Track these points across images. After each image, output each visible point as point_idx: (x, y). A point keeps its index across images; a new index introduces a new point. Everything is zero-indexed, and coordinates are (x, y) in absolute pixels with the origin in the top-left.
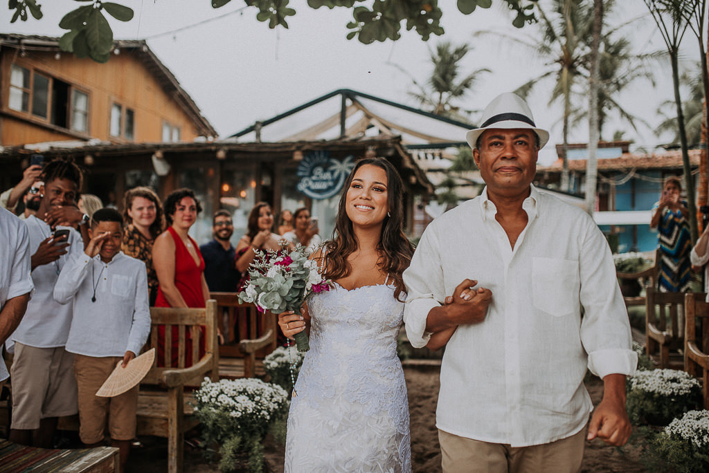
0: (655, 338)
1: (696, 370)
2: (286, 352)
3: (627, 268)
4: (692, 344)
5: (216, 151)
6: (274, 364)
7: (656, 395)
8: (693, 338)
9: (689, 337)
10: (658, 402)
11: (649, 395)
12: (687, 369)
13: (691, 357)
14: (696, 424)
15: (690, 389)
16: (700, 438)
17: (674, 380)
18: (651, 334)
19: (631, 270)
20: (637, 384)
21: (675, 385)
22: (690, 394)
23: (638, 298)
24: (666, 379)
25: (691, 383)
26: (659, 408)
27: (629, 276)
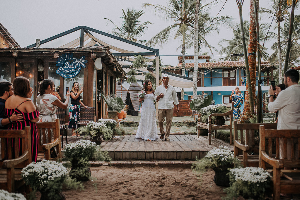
0: (240, 147)
1: (267, 166)
2: (35, 166)
3: (219, 111)
4: (264, 152)
5: (12, 52)
6: (27, 173)
7: (249, 183)
8: (264, 149)
9: (262, 149)
10: (250, 187)
11: (246, 183)
12: (261, 166)
13: (264, 159)
15: (266, 178)
17: (258, 174)
18: (237, 146)
19: (221, 112)
20: (238, 176)
21: (258, 177)
22: (266, 181)
23: (224, 126)
24: (253, 173)
25: (266, 175)
26: (250, 190)
27: (220, 115)
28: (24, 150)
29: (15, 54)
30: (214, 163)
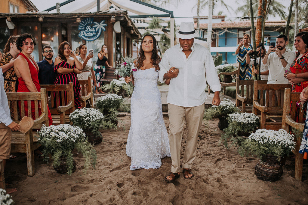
0: (240, 99)
1: (258, 113)
2: (79, 111)
3: (227, 70)
4: (256, 102)
5: (38, 17)
6: (74, 117)
7: (242, 123)
8: (257, 99)
9: (255, 99)
10: (242, 126)
11: (239, 124)
12: (254, 112)
13: (255, 107)
14: (261, 135)
15: (256, 120)
16: (263, 140)
17: (249, 117)
18: (238, 98)
19: (228, 71)
20: (234, 119)
21: (249, 119)
22: (255, 122)
23: (231, 83)
24: (246, 117)
25: (256, 118)
26: (243, 129)
27: (228, 74)
28: (69, 100)
29: (41, 19)
30: (218, 111)
